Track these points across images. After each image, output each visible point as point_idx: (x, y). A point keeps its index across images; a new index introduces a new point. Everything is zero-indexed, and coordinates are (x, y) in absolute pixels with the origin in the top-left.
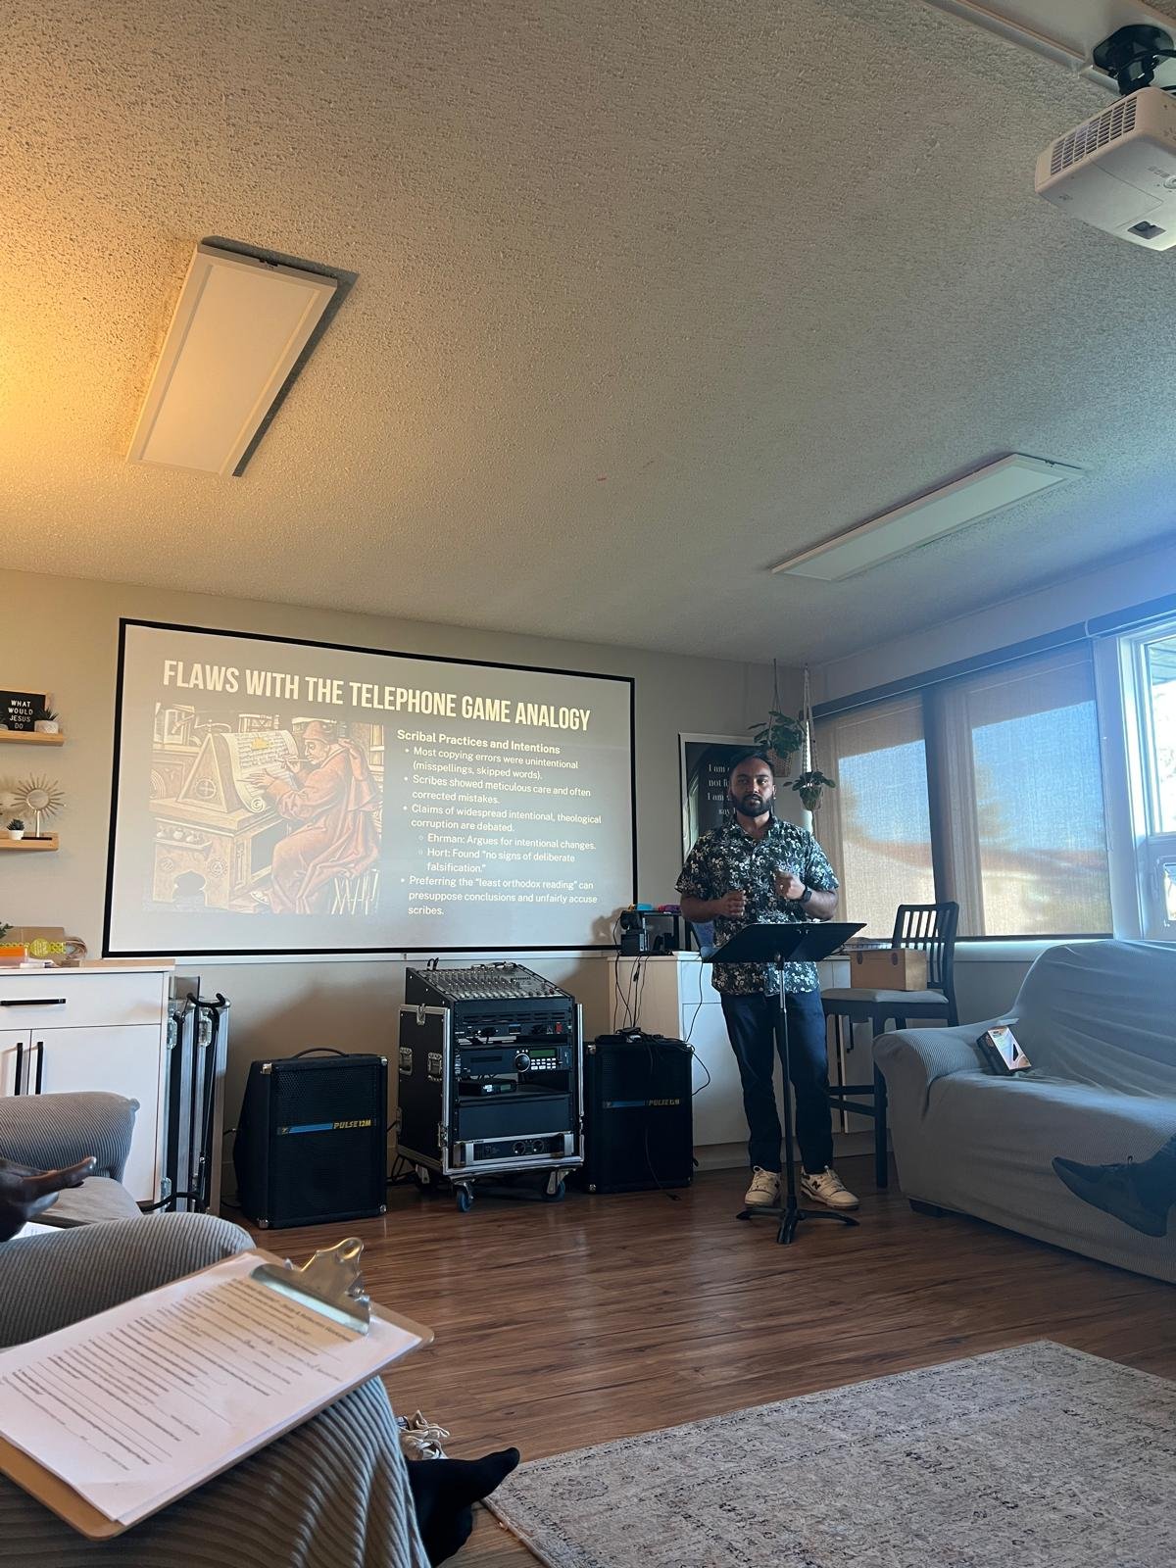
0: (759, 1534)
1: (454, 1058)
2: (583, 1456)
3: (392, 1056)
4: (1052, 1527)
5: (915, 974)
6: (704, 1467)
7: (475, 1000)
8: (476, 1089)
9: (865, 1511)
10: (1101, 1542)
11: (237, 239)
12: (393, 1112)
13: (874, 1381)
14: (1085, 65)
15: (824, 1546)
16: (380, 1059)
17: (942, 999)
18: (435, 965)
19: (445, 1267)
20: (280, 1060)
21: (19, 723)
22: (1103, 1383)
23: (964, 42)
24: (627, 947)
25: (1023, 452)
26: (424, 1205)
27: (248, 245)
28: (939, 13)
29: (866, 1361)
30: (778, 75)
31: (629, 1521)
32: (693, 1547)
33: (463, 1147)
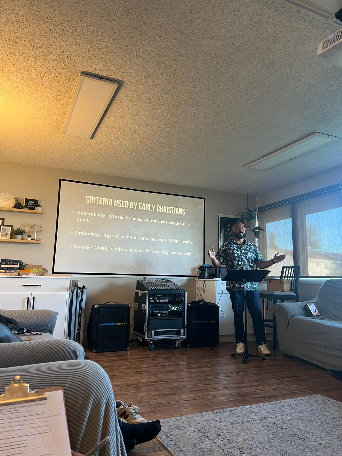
0: (227, 443)
1: (149, 306)
2: (178, 418)
3: (132, 305)
4: (314, 446)
5: (286, 287)
6: (213, 424)
7: (156, 290)
8: (155, 315)
9: (259, 438)
10: (328, 451)
11: (91, 72)
12: (132, 321)
13: (266, 403)
14: (333, 18)
15: (246, 447)
16: (128, 305)
17: (295, 294)
18: (145, 279)
19: (145, 365)
20: (100, 305)
21: (31, 207)
22: (335, 407)
23: (297, 12)
24: (201, 276)
25: (320, 132)
26: (140, 348)
27: (93, 73)
28: (289, 4)
29: (265, 397)
30: (243, 23)
31: (190, 437)
32: (207, 445)
33: (151, 332)
